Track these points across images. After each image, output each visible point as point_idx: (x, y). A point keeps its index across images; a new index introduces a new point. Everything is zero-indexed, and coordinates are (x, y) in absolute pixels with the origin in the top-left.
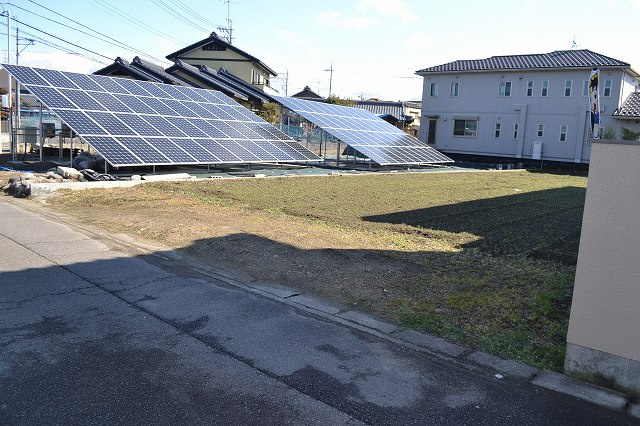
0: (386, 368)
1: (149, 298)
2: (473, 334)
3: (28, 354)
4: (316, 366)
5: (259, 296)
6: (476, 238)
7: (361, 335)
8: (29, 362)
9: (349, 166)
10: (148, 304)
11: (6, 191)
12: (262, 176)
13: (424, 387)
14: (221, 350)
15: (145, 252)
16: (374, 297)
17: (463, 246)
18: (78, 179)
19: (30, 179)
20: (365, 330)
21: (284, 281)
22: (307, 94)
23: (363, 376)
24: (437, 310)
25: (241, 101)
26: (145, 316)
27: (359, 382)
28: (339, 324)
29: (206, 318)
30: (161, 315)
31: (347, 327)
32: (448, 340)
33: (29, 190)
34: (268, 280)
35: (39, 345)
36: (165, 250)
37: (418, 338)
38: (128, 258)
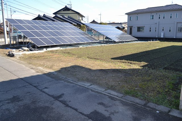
0: (120, 110)
1: (46, 88)
2: (148, 96)
3: (7, 109)
4: (98, 110)
5: (80, 86)
6: (146, 63)
7: (112, 98)
8: (7, 112)
9: (107, 42)
10: (46, 90)
11: (7, 55)
12: (81, 47)
13: (133, 117)
14: (67, 106)
15: (46, 72)
16: (116, 85)
17: (143, 66)
18: (28, 51)
19: (14, 51)
20: (113, 96)
21: (88, 80)
22: (94, 22)
23: (113, 113)
24: (136, 89)
25: (75, 25)
26: (44, 94)
27: (112, 116)
28: (105, 95)
29: (63, 94)
30: (49, 94)
31: (107, 95)
32: (140, 99)
33: (14, 55)
34: (83, 80)
35: (11, 106)
36: (52, 71)
37: (130, 99)
38: (41, 75)
